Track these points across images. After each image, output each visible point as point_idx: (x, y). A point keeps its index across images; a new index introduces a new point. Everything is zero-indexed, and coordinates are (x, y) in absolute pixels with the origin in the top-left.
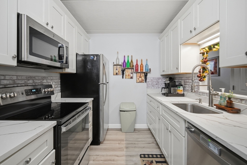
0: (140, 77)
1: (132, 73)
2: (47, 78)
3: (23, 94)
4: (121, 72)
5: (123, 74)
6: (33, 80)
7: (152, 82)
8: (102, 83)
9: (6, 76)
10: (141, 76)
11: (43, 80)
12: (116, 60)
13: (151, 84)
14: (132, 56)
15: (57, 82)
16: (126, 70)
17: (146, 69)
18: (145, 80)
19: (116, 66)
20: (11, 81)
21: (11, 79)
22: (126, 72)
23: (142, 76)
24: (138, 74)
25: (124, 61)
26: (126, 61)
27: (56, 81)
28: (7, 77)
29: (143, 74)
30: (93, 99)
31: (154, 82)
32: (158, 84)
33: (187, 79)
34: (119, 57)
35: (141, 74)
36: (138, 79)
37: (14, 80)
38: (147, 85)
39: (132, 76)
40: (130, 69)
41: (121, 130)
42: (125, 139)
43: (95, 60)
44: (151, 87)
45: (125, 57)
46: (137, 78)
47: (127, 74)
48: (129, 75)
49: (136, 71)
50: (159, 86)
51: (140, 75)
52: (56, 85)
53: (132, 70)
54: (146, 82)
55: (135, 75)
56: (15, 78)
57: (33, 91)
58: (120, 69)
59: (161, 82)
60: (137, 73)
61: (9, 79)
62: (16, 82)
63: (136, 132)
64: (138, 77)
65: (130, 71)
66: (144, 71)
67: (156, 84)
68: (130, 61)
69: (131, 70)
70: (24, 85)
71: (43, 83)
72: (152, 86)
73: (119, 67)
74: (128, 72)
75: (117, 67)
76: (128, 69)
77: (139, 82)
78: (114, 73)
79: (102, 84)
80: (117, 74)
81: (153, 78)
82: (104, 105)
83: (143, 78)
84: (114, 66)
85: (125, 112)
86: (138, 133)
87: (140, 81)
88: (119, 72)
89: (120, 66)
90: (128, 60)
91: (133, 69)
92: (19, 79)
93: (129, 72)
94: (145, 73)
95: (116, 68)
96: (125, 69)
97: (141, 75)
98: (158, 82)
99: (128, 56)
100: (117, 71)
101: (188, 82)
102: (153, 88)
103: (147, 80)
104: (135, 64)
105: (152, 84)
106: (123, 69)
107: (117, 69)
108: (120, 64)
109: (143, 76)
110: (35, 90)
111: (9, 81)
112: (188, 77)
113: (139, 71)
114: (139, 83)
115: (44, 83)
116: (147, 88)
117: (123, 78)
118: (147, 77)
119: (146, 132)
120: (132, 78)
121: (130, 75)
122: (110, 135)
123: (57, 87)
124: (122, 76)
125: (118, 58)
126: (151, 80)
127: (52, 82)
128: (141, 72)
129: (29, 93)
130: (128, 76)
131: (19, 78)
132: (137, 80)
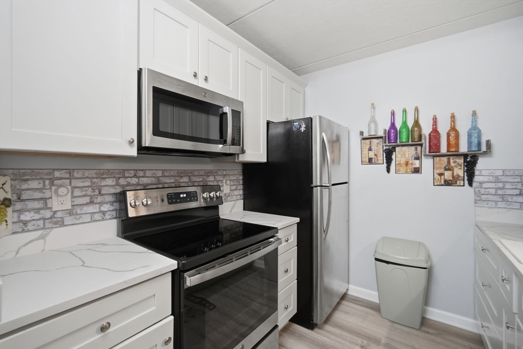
0: (446, 170)
1: (417, 158)
2: (216, 172)
3: (163, 201)
4: (382, 157)
5: (389, 160)
6: (189, 177)
7: (501, 185)
8: (319, 184)
9: (146, 171)
10: (452, 164)
11: (208, 176)
12: (369, 125)
13: (493, 191)
14: (417, 109)
15: (235, 180)
16: (397, 149)
17: (470, 143)
18: (466, 178)
19: (368, 141)
20: (153, 179)
21: (154, 175)
22: (399, 156)
23: (456, 166)
24: (440, 160)
25: (393, 125)
26: (398, 125)
27: (233, 179)
28: (148, 173)
29: (461, 161)
30: (299, 221)
31: (508, 186)
34: (378, 119)
35: (449, 159)
36: (441, 175)
37: (158, 177)
38: (478, 194)
39: (417, 166)
40: (411, 147)
43: (303, 131)
44: (496, 202)
45: (393, 114)
46: (438, 171)
47: (403, 161)
48: (407, 164)
49: (430, 152)
51: (449, 162)
52: (234, 185)
53: (419, 148)
54: (470, 184)
55: (427, 164)
56: (159, 174)
57: (182, 196)
58: (379, 148)
60: (434, 156)
61: (151, 176)
62: (160, 180)
63: (430, 331)
64: (438, 168)
65: (410, 152)
66: (463, 149)
67: (516, 192)
68: (410, 124)
69: (413, 148)
70: (174, 185)
71: (207, 181)
72: (496, 198)
73: (378, 144)
74: (403, 154)
75: (370, 144)
76: (404, 148)
77: (443, 182)
78: (364, 160)
79: (319, 188)
80: (370, 161)
81: (503, 171)
82: (324, 236)
83: (460, 172)
84: (363, 141)
85: (390, 265)
86: (433, 337)
87: (445, 181)
88: (376, 155)
89: (381, 140)
90: (405, 123)
91: (421, 145)
92: (166, 176)
93: (407, 156)
94: (465, 156)
95: (368, 147)
96: (394, 148)
97: (452, 161)
99: (405, 111)
100: (372, 154)
102: (500, 204)
103: (477, 179)
104: (426, 130)
105: (500, 192)
106: (387, 148)
107: (370, 149)
108: (381, 133)
109: (461, 165)
110: (185, 195)
111: (151, 179)
113: (444, 149)
114: (442, 185)
115: (209, 181)
116: (476, 203)
117: (388, 170)
118: (476, 168)
120: (417, 171)
121: (410, 162)
123: (235, 190)
124: (385, 165)
125: (373, 120)
126: (492, 179)
127: (224, 181)
128: (449, 153)
129: (174, 200)
130: (404, 166)
131: (166, 174)
132: (437, 177)
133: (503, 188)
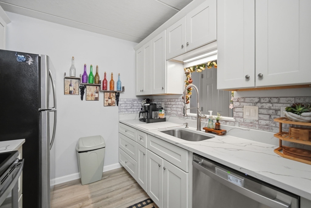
0: (109, 99)
1: (97, 92)
4: (78, 91)
5: (82, 93)
7: (126, 105)
8: (46, 108)
10: (111, 96)
12: (70, 70)
13: (124, 107)
14: (97, 67)
16: (87, 87)
17: (117, 88)
18: (116, 102)
19: (69, 80)
22: (88, 90)
23: (112, 97)
24: (107, 94)
25: (85, 73)
26: (88, 73)
29: (114, 95)
30: (25, 142)
31: (128, 105)
32: (133, 107)
33: (169, 101)
34: (76, 66)
35: (110, 93)
36: (107, 101)
38: (120, 109)
39: (97, 96)
40: (94, 86)
41: (80, 181)
42: (89, 196)
43: (29, 64)
44: (125, 111)
45: (85, 66)
46: (106, 99)
47: (90, 93)
48: (92, 95)
49: (103, 90)
50: (134, 110)
51: (110, 95)
53: (98, 87)
54: (118, 105)
55: (101, 95)
58: (76, 85)
59: (136, 105)
60: (104, 92)
63: (105, 177)
64: (106, 98)
65: (93, 89)
66: (115, 90)
67: (130, 107)
68: (94, 74)
69: (95, 87)
72: (125, 110)
73: (76, 82)
74: (90, 90)
75: (71, 82)
76: (91, 86)
77: (108, 105)
78: (66, 91)
79: (46, 111)
80: (70, 93)
81: (127, 99)
82: (49, 148)
83: (114, 99)
84: (66, 80)
85: (88, 152)
86: (108, 179)
87: (109, 104)
88: (74, 89)
89: (78, 80)
90: (91, 73)
91: (99, 86)
93: (92, 91)
94: (116, 92)
95: (69, 84)
96: (85, 86)
97: (111, 95)
98: (132, 105)
99: (91, 66)
100: (72, 89)
101: (170, 104)
102: (126, 112)
103: (119, 102)
104: (102, 79)
105: (126, 108)
106: (81, 85)
107: (70, 85)
108: (78, 76)
109: (114, 97)
112: (170, 99)
113: (108, 89)
114: (107, 106)
116: (119, 113)
117: (82, 99)
118: (119, 98)
119: (119, 174)
120: (97, 99)
121: (94, 94)
122: (60, 197)
124: (80, 96)
125: (72, 67)
126: (124, 103)
128: (111, 91)
130: (91, 96)
132: (105, 102)
133: (126, 106)
